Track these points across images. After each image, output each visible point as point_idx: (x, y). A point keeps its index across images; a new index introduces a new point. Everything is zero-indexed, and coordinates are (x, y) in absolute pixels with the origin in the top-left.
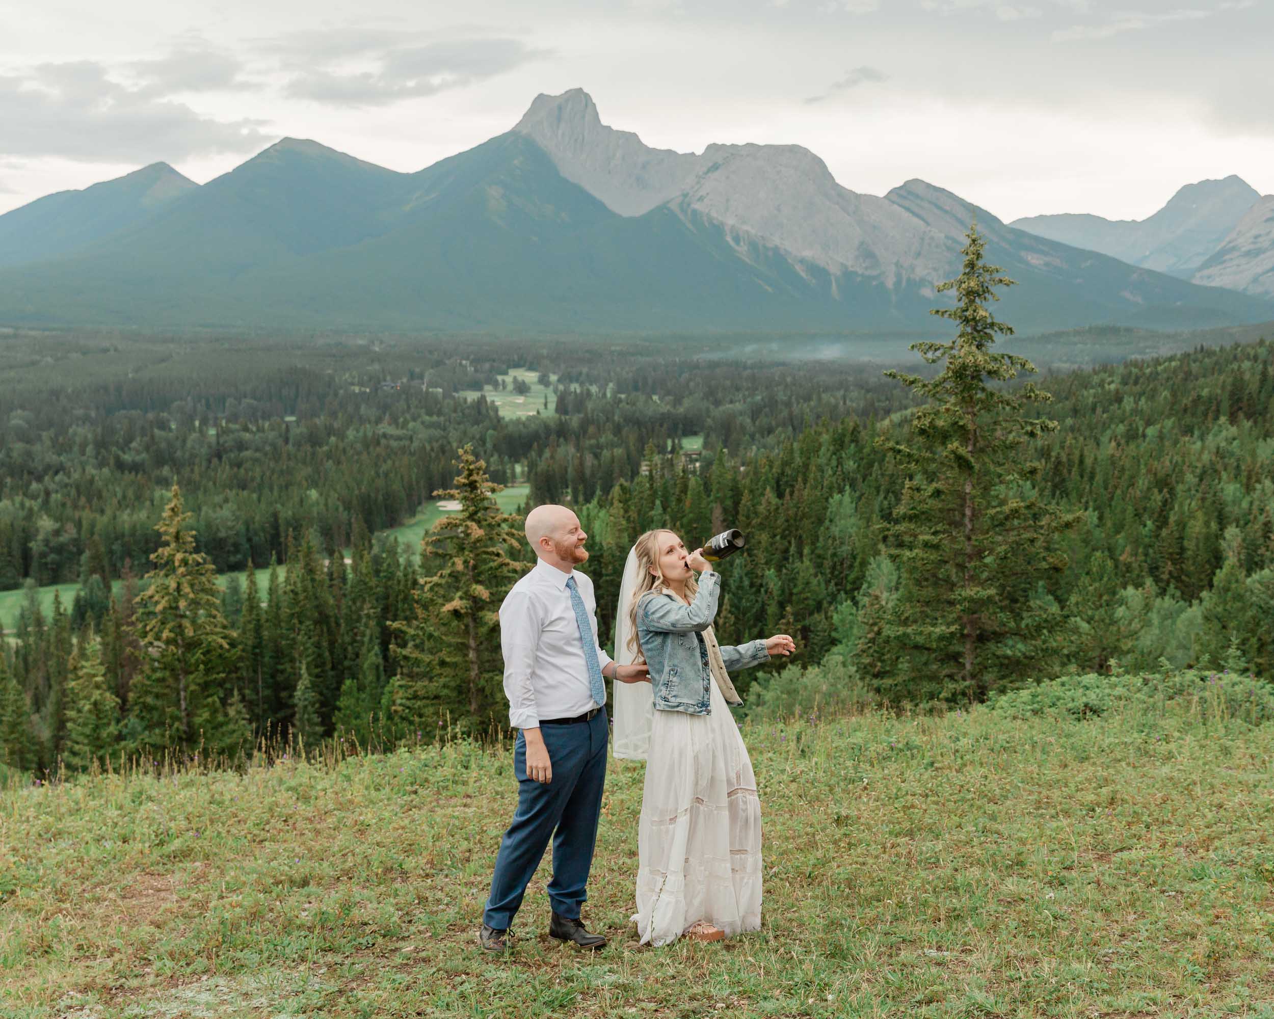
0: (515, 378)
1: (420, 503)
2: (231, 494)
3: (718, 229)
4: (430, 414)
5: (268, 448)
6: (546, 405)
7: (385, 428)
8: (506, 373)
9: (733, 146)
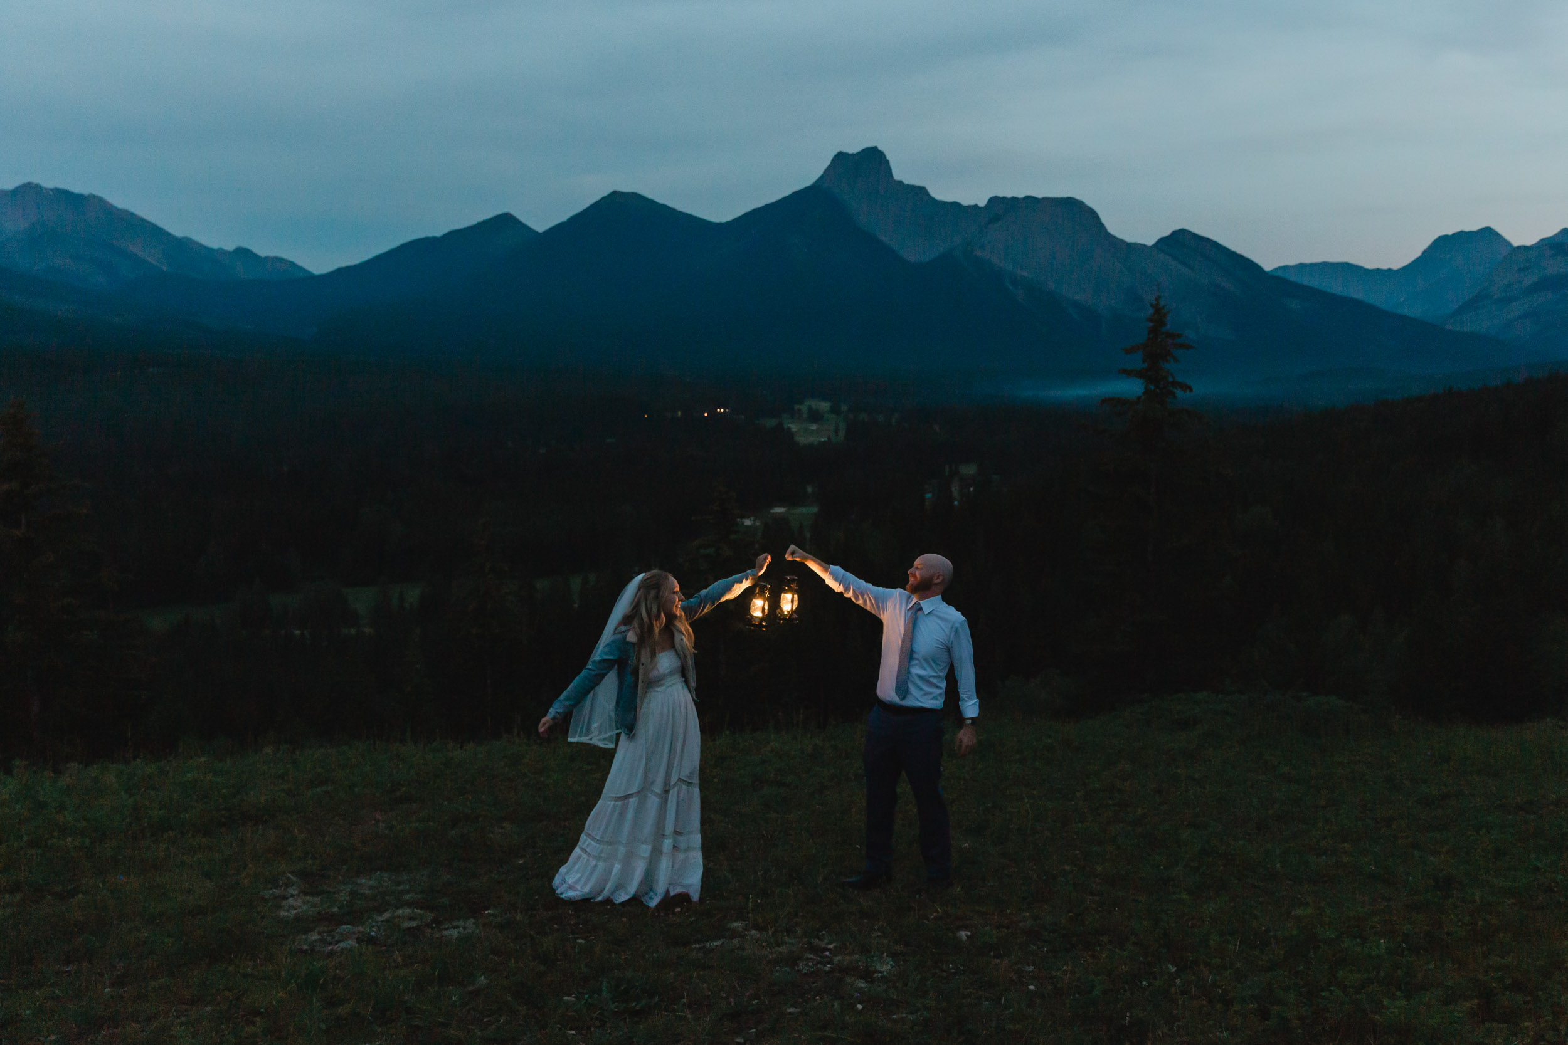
0: (810, 408)
3: (997, 276)
4: (733, 437)
6: (836, 431)
8: (801, 403)
9: (1014, 199)
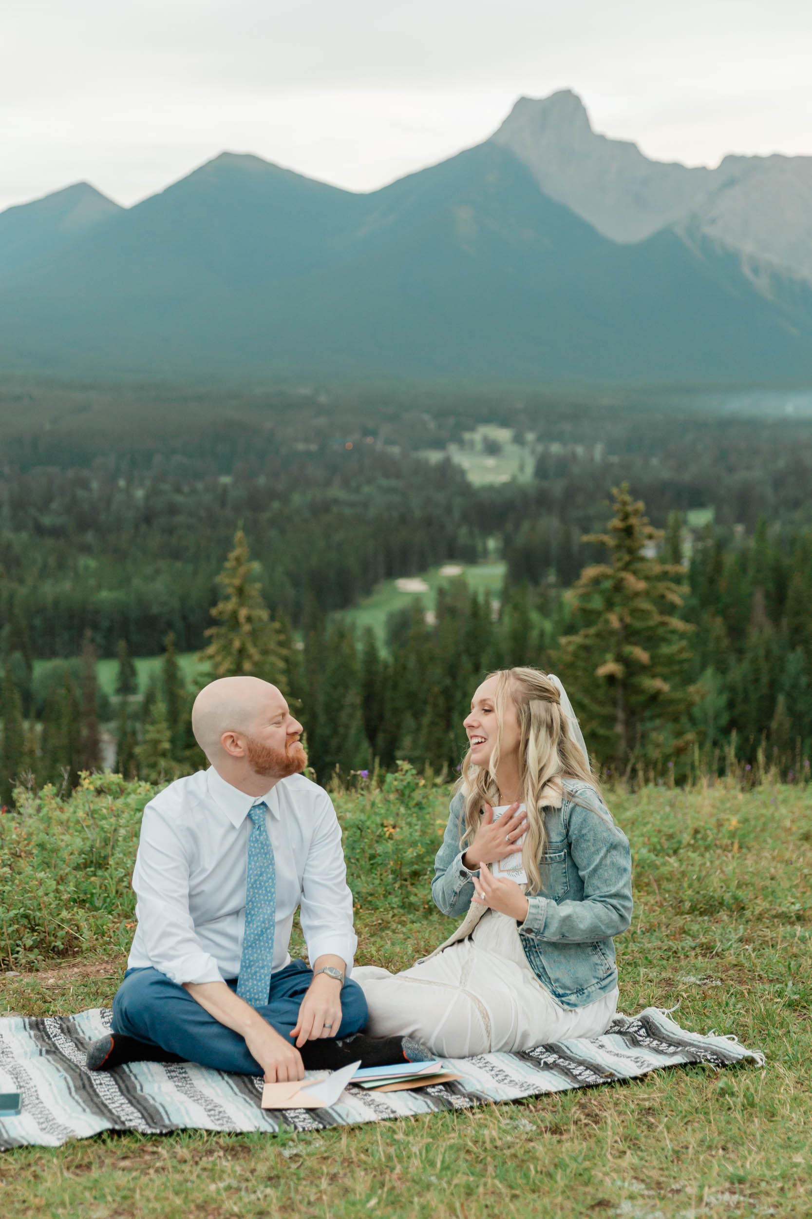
0: (485, 436)
1: (376, 581)
2: (162, 564)
3: (732, 259)
4: (387, 476)
5: (203, 513)
6: (522, 469)
7: (336, 492)
8: (474, 430)
9: (755, 158)
